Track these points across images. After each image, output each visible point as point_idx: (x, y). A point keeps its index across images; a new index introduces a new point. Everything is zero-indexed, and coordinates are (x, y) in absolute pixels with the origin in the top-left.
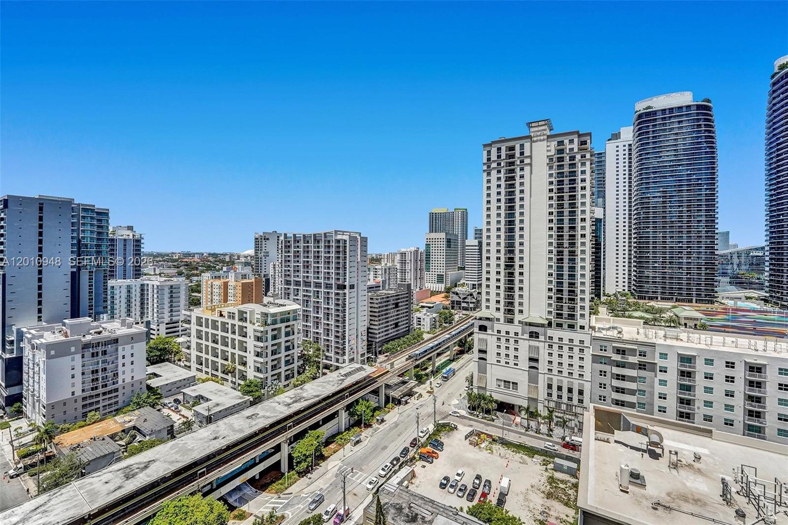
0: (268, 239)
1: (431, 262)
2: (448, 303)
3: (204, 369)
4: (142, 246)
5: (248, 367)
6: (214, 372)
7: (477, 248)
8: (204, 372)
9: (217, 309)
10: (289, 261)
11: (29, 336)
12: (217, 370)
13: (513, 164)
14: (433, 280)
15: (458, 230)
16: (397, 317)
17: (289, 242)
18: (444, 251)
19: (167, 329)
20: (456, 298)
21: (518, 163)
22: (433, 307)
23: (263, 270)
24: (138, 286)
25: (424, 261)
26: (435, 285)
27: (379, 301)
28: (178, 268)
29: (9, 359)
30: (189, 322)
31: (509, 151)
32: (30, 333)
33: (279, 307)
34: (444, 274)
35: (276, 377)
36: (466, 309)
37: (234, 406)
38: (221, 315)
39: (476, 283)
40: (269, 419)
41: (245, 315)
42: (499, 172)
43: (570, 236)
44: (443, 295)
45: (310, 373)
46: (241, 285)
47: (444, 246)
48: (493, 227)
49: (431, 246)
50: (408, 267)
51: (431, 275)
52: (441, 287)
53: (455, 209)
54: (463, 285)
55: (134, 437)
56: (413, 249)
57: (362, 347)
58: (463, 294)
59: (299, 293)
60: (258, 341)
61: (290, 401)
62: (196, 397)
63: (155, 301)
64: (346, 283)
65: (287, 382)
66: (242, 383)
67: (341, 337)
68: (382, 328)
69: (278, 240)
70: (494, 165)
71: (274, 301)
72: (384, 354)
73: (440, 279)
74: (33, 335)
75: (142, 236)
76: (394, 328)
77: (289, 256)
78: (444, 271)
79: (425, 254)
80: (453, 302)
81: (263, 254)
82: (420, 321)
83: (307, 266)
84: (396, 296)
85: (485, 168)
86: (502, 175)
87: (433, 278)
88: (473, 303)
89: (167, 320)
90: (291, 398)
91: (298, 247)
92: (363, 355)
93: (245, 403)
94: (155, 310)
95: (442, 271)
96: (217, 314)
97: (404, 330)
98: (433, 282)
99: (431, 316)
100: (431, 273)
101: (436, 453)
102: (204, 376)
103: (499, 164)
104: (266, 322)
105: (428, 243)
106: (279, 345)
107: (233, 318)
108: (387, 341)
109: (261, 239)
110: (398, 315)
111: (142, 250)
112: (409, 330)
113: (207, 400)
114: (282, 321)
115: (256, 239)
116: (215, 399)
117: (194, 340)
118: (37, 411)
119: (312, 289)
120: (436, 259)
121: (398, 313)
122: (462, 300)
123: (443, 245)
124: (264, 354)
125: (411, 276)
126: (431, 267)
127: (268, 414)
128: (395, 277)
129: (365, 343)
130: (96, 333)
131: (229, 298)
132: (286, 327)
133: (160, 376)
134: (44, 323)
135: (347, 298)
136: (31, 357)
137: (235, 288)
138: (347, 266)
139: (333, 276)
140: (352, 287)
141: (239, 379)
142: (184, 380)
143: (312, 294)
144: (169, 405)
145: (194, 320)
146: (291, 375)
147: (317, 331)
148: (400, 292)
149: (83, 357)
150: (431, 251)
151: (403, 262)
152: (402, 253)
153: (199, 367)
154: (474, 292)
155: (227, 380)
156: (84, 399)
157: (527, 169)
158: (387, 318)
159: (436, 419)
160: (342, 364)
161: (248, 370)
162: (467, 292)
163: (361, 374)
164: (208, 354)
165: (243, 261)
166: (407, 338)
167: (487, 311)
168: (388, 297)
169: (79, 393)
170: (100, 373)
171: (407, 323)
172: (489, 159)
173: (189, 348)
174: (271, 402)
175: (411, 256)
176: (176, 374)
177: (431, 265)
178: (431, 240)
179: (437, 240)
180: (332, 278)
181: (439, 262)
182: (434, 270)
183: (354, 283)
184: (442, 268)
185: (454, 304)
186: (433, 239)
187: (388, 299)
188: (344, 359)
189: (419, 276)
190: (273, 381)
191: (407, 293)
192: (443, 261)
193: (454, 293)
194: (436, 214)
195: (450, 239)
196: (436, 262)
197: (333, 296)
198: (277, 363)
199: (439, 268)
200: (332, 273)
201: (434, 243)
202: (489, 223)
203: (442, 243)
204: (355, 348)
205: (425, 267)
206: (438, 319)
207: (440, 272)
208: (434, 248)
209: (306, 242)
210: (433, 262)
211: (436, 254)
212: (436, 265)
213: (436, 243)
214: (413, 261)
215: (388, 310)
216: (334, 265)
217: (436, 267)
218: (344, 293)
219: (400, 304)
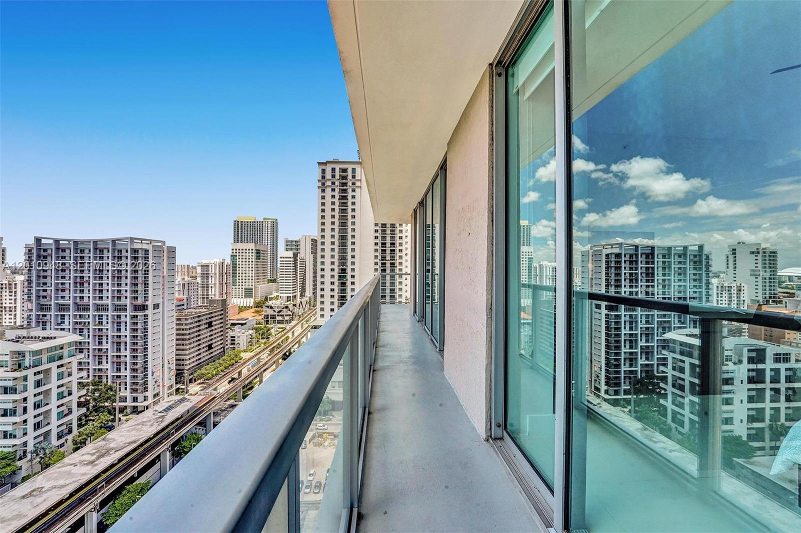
1: (238, 275)
2: (260, 317)
7: (292, 259)
10: (45, 277)
13: (345, 184)
14: (240, 294)
15: (267, 241)
16: (211, 338)
17: (45, 250)
18: (254, 263)
20: (270, 312)
21: (350, 184)
22: (245, 324)
25: (231, 274)
26: (242, 300)
27: (190, 321)
31: (342, 172)
33: (40, 340)
34: (253, 287)
35: (41, 438)
36: (279, 322)
39: (291, 295)
40: (67, 488)
42: (333, 190)
43: (391, 250)
44: (253, 310)
45: (100, 421)
47: (254, 257)
48: (328, 240)
49: (238, 257)
50: (212, 281)
51: (237, 290)
52: (250, 302)
53: (264, 219)
54: (277, 298)
56: (218, 261)
57: (169, 378)
58: (278, 307)
59: (66, 320)
60: (6, 393)
61: (94, 457)
64: (147, 303)
65: (62, 441)
67: (141, 371)
68: (194, 352)
70: (329, 183)
71: (28, 333)
72: (195, 381)
73: (249, 293)
76: (207, 351)
77: (45, 271)
78: (253, 284)
79: (231, 266)
80: (267, 316)
82: (234, 340)
83: (80, 283)
84: (209, 314)
85: (320, 184)
86: (336, 194)
87: (240, 292)
88: (290, 315)
90: (93, 454)
91: (63, 257)
92: (170, 387)
95: (250, 284)
97: (219, 351)
98: (240, 296)
99: (247, 333)
100: (237, 287)
103: (333, 183)
104: (21, 364)
105: (234, 254)
106: (47, 392)
108: (200, 366)
110: (211, 335)
112: (224, 351)
114: (51, 360)
119: (91, 313)
120: (244, 272)
121: (212, 333)
122: (276, 314)
123: (252, 256)
124: (20, 411)
125: (215, 291)
126: (237, 281)
127: (62, 482)
128: (196, 293)
129: (174, 373)
132: (60, 366)
135: (150, 320)
138: (150, 282)
139: (128, 294)
140: (156, 306)
143: (90, 320)
146: (66, 431)
147: (100, 367)
148: (213, 309)
150: (238, 263)
151: (205, 276)
152: (204, 266)
154: (290, 304)
157: (358, 190)
158: (199, 340)
160: (142, 402)
162: (282, 305)
163: (185, 406)
166: (223, 360)
167: (322, 319)
168: (199, 316)
171: (222, 344)
172: (323, 177)
174: (60, 467)
175: (215, 270)
177: (238, 278)
178: (238, 251)
179: (244, 251)
180: (126, 298)
181: (247, 275)
182: (241, 284)
183: (159, 301)
184: (250, 281)
185: (268, 318)
186: (239, 250)
187: (200, 319)
188: (145, 397)
189: (225, 291)
190: (37, 446)
191: (222, 310)
192: (252, 273)
193: (268, 307)
194: (242, 222)
195: (259, 250)
196: (244, 275)
197: (128, 320)
198: (44, 418)
199: (247, 281)
200: (126, 291)
201: (241, 254)
202: (323, 237)
203: (251, 254)
204: (160, 380)
205: (231, 281)
206: (254, 335)
207: (249, 285)
208: (241, 260)
209: (79, 252)
210: (241, 275)
211: (244, 266)
212: (244, 278)
213: (244, 254)
214: (217, 275)
215: (199, 331)
216: (128, 281)
217: (244, 281)
218: (145, 316)
219: (214, 323)
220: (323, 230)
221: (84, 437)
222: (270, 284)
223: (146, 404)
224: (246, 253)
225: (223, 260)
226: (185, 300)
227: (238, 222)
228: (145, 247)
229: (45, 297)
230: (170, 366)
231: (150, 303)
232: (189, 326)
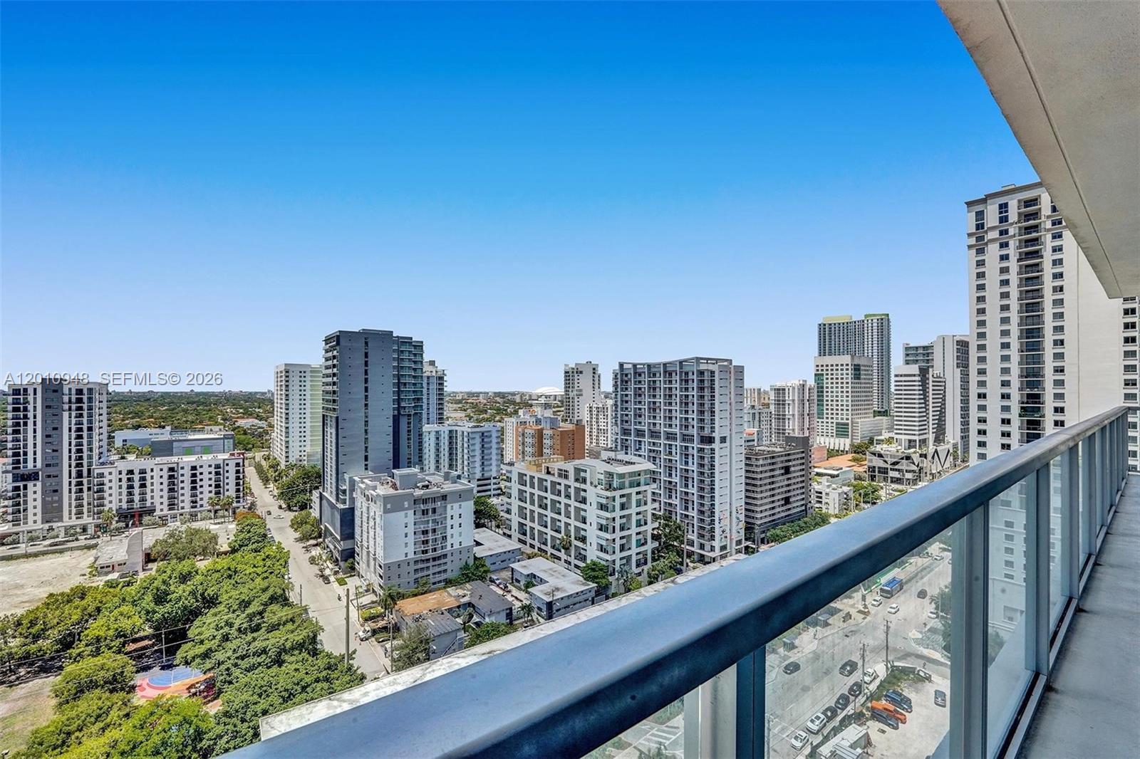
0: (581, 372)
1: (825, 403)
3: (529, 541)
4: (445, 384)
5: (588, 543)
6: (543, 547)
7: (918, 378)
8: (528, 544)
9: (543, 465)
10: (627, 402)
11: (363, 486)
12: (545, 544)
13: (1035, 228)
14: (830, 431)
15: (872, 349)
16: (788, 488)
17: (626, 375)
18: (850, 385)
19: (478, 486)
20: (878, 463)
21: (1049, 225)
22: (838, 476)
23: (576, 415)
24: (447, 432)
25: (816, 401)
26: (832, 440)
27: (761, 462)
28: (465, 410)
29: (343, 509)
30: (509, 480)
31: (1026, 207)
32: (363, 483)
33: (624, 464)
34: (849, 422)
35: (624, 561)
36: (898, 481)
37: (577, 593)
38: (548, 473)
39: (916, 438)
41: (582, 474)
42: (1004, 245)
45: (670, 560)
46: (559, 433)
47: (850, 376)
48: (993, 341)
49: (825, 377)
50: (789, 411)
51: (825, 424)
53: (866, 316)
54: (890, 441)
55: (471, 616)
56: (796, 383)
57: (738, 531)
58: (892, 456)
59: (643, 447)
60: (602, 510)
62: (528, 575)
63: (466, 451)
64: (714, 435)
65: (639, 570)
66: (582, 565)
67: (708, 513)
68: (766, 504)
69: (594, 373)
70: (993, 235)
71: (616, 456)
72: (768, 543)
73: (842, 430)
74: (367, 484)
75: (445, 372)
76: (782, 505)
77: (627, 395)
78: (850, 417)
79: (816, 390)
80: (872, 469)
81: (575, 393)
82: (821, 498)
83: (653, 408)
84: (786, 455)
85: (973, 241)
86: (1012, 251)
87: (830, 428)
88: (914, 471)
89: (478, 475)
91: (640, 382)
92: (739, 542)
93: (590, 591)
94: (466, 463)
95: (845, 417)
96: (544, 471)
97: (799, 509)
98: (830, 434)
99: (840, 490)
100: (825, 420)
101: (902, 714)
102: (529, 551)
103: (1004, 233)
104: (610, 485)
105: (820, 372)
106: (629, 517)
107: (566, 477)
108: (774, 524)
109: (573, 372)
110: (789, 485)
111: (445, 389)
112: (806, 510)
113: (542, 581)
114: (632, 485)
115: (566, 372)
116: (553, 582)
117: (515, 504)
118: (372, 569)
119: (662, 441)
120: (835, 399)
121: (789, 482)
122: (889, 467)
123: (848, 376)
124: (610, 529)
125: (794, 425)
126: (825, 411)
128: (769, 427)
129: (742, 525)
130: (423, 486)
131: (545, 451)
132: (638, 493)
133: (482, 545)
134: (370, 473)
135: (717, 456)
136: (364, 509)
137: (551, 437)
138: (717, 410)
139: (695, 423)
140: (723, 440)
141: (575, 559)
142: (509, 552)
143: (662, 449)
144: (497, 582)
145: (515, 477)
146: (642, 561)
147: (670, 501)
148: (790, 450)
149: (415, 514)
150: (825, 385)
151: (780, 403)
152: (778, 390)
153: (523, 537)
154: (915, 452)
155: (559, 559)
156: (416, 562)
157: (1068, 234)
158: (773, 489)
159: (889, 658)
160: (709, 552)
161: (588, 548)
162: (900, 454)
164: (534, 522)
165: (543, 402)
166: (806, 523)
168: (773, 457)
169: (411, 556)
170: (430, 534)
171: (803, 499)
172: (979, 227)
173: (508, 512)
175: (793, 395)
176: (499, 544)
177: (825, 407)
178: (825, 368)
179: (835, 368)
180: (693, 427)
181: (840, 403)
182: (830, 416)
183: (727, 434)
184: (845, 412)
185: (874, 471)
186: (827, 366)
187: (774, 461)
188: (711, 546)
189: (806, 425)
190: (622, 567)
191: (803, 452)
192: (847, 401)
193: (875, 454)
194: (830, 324)
195: (859, 365)
196: (835, 403)
197: (695, 452)
198: (627, 541)
199: (840, 412)
200: (693, 419)
201: (830, 372)
202: (982, 336)
203: (845, 372)
204: (728, 531)
205: (816, 411)
206: (851, 495)
207: (842, 419)
208: (830, 381)
209: (652, 375)
210: (830, 403)
211: (834, 390)
212: (835, 407)
213: (834, 372)
214: (796, 402)
215: (773, 476)
216: (695, 408)
217: (835, 412)
218: (711, 449)
219: (792, 469)
220: (981, 323)
221: (657, 572)
222: (877, 418)
223: (712, 555)
224: (837, 370)
225: (803, 381)
226: (756, 434)
227: (825, 325)
228: (711, 367)
229: (627, 422)
230: (739, 516)
231: (717, 435)
232: (761, 469)
